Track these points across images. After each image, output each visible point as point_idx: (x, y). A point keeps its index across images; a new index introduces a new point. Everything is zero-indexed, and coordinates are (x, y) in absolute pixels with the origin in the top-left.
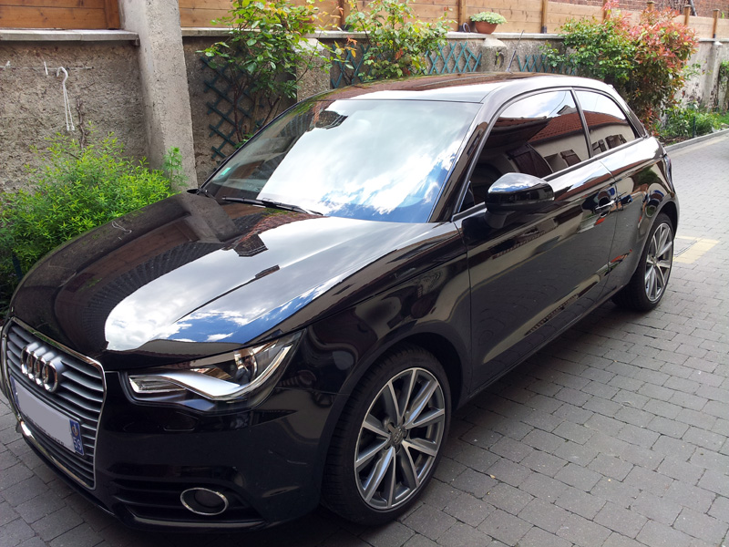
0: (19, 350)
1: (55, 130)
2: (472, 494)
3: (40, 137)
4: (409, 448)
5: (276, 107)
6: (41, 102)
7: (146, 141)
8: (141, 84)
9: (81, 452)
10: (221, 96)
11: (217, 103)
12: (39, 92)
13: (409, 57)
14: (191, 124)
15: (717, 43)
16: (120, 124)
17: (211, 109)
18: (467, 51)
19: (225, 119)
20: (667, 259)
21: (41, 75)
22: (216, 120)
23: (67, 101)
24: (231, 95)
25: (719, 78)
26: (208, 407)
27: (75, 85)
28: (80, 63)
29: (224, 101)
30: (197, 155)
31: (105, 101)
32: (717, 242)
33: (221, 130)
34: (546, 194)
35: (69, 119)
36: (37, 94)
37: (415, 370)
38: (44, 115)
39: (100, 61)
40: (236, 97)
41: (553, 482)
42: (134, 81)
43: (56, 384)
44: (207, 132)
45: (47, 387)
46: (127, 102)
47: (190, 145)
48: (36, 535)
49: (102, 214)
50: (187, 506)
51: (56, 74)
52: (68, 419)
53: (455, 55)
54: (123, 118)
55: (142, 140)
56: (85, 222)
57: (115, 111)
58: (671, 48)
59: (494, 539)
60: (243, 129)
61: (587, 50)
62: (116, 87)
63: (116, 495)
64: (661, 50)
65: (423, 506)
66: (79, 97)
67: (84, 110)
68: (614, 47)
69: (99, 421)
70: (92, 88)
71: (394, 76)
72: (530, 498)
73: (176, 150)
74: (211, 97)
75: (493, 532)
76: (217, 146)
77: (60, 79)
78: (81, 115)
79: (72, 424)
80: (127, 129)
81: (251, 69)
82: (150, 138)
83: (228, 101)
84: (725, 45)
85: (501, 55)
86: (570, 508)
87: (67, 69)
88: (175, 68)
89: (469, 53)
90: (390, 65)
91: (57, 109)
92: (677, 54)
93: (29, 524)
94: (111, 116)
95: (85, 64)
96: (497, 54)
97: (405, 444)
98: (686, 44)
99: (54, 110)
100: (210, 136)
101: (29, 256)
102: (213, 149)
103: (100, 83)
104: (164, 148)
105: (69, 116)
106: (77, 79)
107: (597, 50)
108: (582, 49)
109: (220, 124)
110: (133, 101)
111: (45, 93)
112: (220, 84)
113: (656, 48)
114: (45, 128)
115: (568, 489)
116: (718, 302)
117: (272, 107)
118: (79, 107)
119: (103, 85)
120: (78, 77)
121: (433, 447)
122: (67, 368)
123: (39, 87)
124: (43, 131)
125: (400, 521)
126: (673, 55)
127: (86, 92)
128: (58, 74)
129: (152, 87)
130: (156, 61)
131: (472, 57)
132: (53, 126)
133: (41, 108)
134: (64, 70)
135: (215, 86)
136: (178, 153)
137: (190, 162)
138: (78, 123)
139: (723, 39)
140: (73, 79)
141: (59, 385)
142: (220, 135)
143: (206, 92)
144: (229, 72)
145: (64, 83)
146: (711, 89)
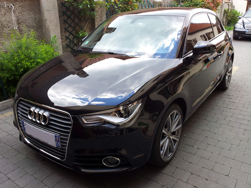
0: (27, 110)
1: (9, 29)
2: (191, 153)
3: (4, 32)
4: (172, 139)
5: (88, 21)
6: (4, 18)
7: (43, 34)
8: (40, 12)
9: (60, 147)
10: (69, 17)
11: (67, 20)
12: (3, 14)
13: (133, 4)
14: (59, 27)
15: (224, 3)
16: (33, 27)
17: (65, 22)
18: (149, 2)
19: (70, 25)
20: (230, 72)
21: (3, 7)
22: (67, 26)
23: (14, 18)
24: (72, 17)
25: (224, 14)
26: (114, 127)
27: (16, 11)
28: (18, 3)
29: (70, 19)
30: (61, 38)
31: (28, 18)
32: (238, 67)
33: (69, 30)
34: (212, 48)
35: (15, 25)
36: (2, 15)
37: (176, 111)
38: (5, 23)
39: (25, 2)
40: (74, 17)
41: (216, 147)
42: (38, 11)
43: (47, 122)
44: (64, 30)
45: (43, 123)
46: (36, 19)
47: (59, 35)
48: (36, 179)
49: (33, 60)
50: (105, 164)
51: (9, 7)
52: (54, 135)
53: (146, 4)
54: (34, 25)
55: (41, 33)
56: (27, 63)
57: (31, 22)
58: (214, 3)
59: (204, 168)
60: (77, 29)
61: (188, 3)
62: (31, 13)
63: (75, 162)
64: (211, 4)
65: (176, 159)
66: (18, 16)
67: (20, 21)
68: (197, 2)
69: (69, 135)
70: (22, 13)
71: (128, 10)
72: (211, 153)
73: (55, 36)
74: (65, 17)
75: (203, 165)
76: (67, 36)
77: (11, 9)
78: (19, 24)
79: (56, 136)
80: (36, 29)
81: (81, 7)
82: (44, 32)
83: (71, 19)
84: (225, 3)
85: (160, 4)
86: (225, 156)
87: (13, 5)
88: (54, 6)
89: (150, 4)
90: (127, 6)
91: (10, 21)
92: (215, 5)
93: (32, 175)
94: (30, 24)
95: (20, 4)
96: (159, 4)
97: (171, 137)
98: (218, 2)
99: (9, 21)
100: (65, 32)
101: (5, 76)
102: (66, 37)
103: (25, 11)
104: (50, 36)
105: (15, 24)
106: (17, 10)
107: (191, 3)
108: (186, 3)
109: (68, 27)
110: (38, 18)
111: (5, 14)
112: (68, 13)
113: (209, 3)
114: (6, 28)
115: (222, 150)
116: (247, 87)
117: (86, 21)
118: (18, 20)
119: (27, 12)
120: (17, 8)
121: (178, 138)
122: (51, 115)
123: (3, 12)
124: (5, 29)
125: (170, 164)
126: (214, 6)
127: (20, 15)
128: (10, 7)
129: (46, 13)
130: (47, 3)
131: (151, 5)
132: (9, 27)
133: (4, 20)
134: (12, 5)
135: (66, 13)
136: (56, 37)
137: (59, 41)
138: (18, 26)
139: (225, 2)
140: (15, 9)
141: (49, 122)
142: (68, 31)
143: (63, 15)
144: (71, 8)
145: (12, 11)
146: (222, 18)
